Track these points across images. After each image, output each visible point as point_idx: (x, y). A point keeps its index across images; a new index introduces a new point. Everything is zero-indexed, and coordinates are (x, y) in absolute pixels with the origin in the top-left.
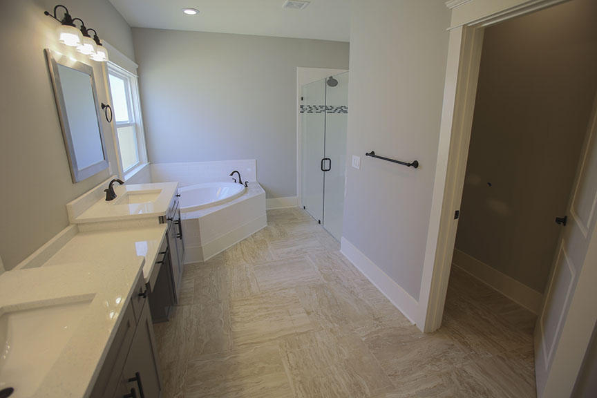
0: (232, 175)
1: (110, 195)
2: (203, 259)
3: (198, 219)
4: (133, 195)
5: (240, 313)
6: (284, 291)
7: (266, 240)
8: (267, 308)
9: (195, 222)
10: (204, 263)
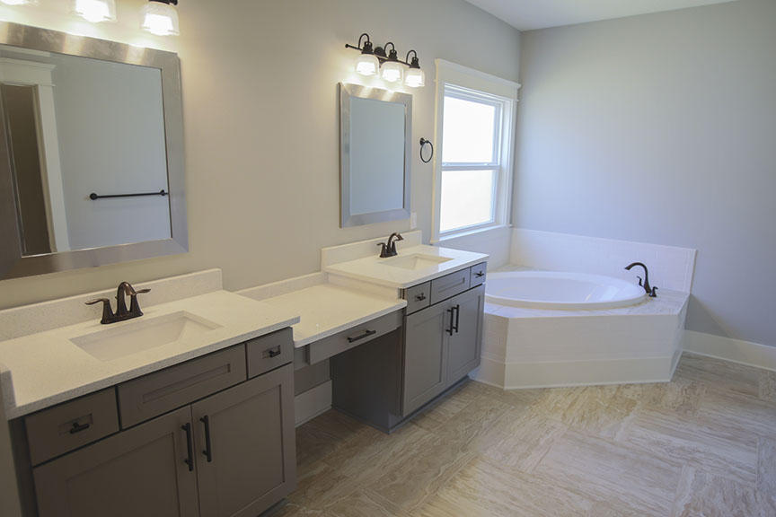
0: (628, 268)
1: (388, 251)
2: (503, 385)
3: (508, 319)
4: (421, 258)
5: (471, 479)
6: (570, 494)
7: (639, 403)
8: (514, 499)
9: (503, 322)
10: (501, 391)
